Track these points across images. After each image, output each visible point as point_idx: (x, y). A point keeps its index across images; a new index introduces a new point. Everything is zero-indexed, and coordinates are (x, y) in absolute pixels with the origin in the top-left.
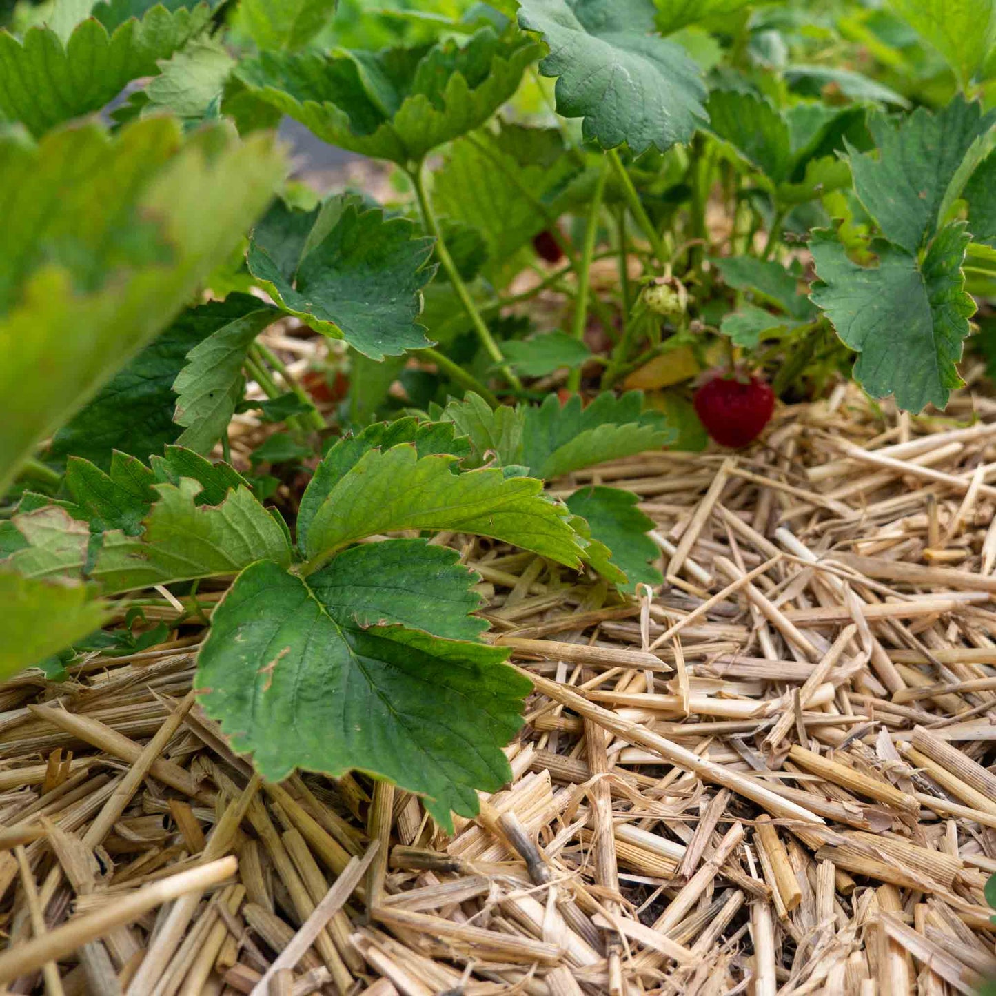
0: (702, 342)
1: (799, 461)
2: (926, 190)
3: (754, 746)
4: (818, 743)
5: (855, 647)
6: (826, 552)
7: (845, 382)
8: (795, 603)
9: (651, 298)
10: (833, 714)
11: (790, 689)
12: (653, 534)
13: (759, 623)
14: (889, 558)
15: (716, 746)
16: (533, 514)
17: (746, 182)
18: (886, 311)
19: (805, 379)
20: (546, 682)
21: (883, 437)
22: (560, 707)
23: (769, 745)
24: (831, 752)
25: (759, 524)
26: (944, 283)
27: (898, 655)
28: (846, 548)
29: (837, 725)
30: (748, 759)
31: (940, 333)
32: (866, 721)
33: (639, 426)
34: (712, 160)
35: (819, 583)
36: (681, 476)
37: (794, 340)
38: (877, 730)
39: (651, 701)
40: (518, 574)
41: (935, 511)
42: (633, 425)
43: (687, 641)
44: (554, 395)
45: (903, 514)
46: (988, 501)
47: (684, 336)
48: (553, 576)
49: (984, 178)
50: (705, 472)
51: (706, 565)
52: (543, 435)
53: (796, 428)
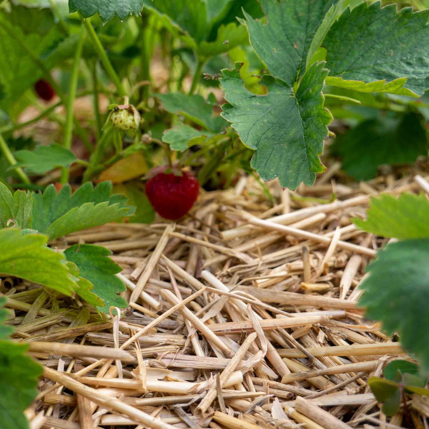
0: (149, 150)
1: (216, 228)
2: (298, 42)
3: (190, 412)
4: (232, 410)
5: (256, 348)
6: (235, 286)
7: (247, 175)
8: (215, 319)
9: (116, 119)
10: (242, 391)
11: (214, 375)
12: (119, 275)
13: (192, 332)
14: (277, 289)
15: (165, 413)
16: (42, 259)
17: (177, 44)
18: (273, 124)
19: (219, 174)
20: (51, 371)
21: (272, 211)
22: (61, 388)
23: (200, 411)
24: (241, 415)
25: (190, 269)
26: (311, 104)
27: (285, 352)
28: (249, 283)
29: (245, 398)
30: (185, 420)
31: (308, 137)
32: (264, 395)
33: (110, 204)
34: (154, 29)
35: (232, 306)
36: (138, 239)
37: (212, 146)
38: (272, 401)
39: (121, 383)
40: (31, 303)
41: (308, 257)
42: (106, 203)
43: (144, 345)
44: (52, 185)
45: (286, 261)
46: (344, 251)
47: (138, 145)
48: (54, 304)
49: (337, 33)
50: (154, 236)
51: (155, 296)
52: (45, 211)
53: (214, 206)
